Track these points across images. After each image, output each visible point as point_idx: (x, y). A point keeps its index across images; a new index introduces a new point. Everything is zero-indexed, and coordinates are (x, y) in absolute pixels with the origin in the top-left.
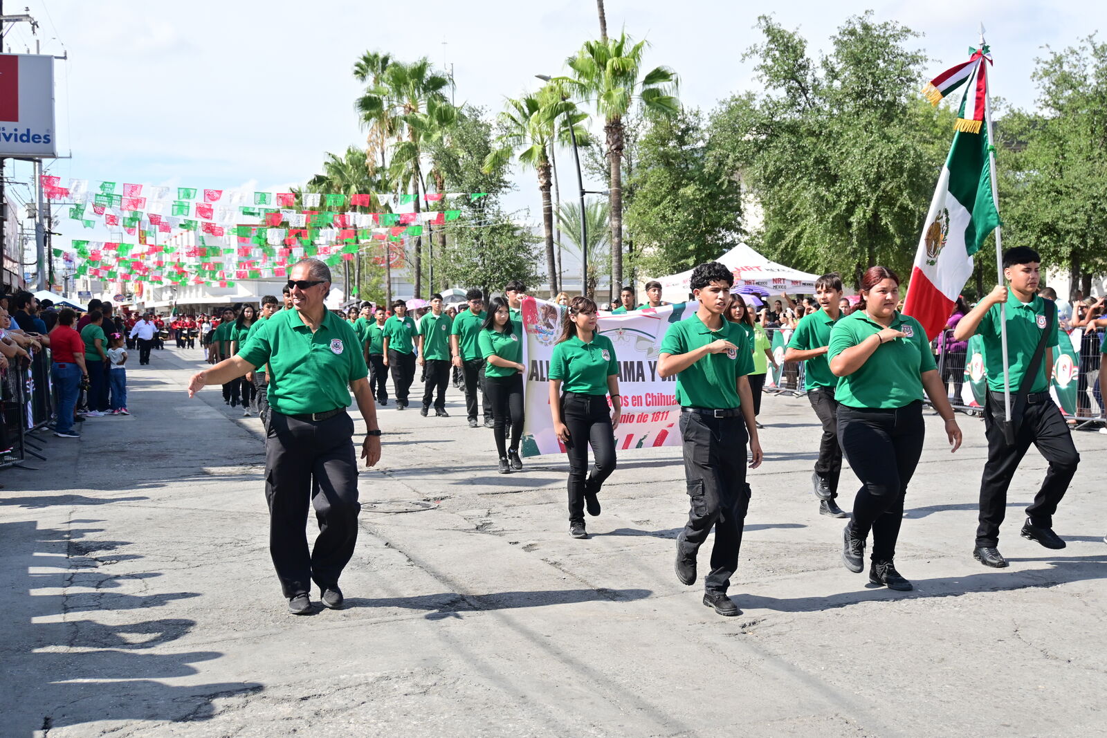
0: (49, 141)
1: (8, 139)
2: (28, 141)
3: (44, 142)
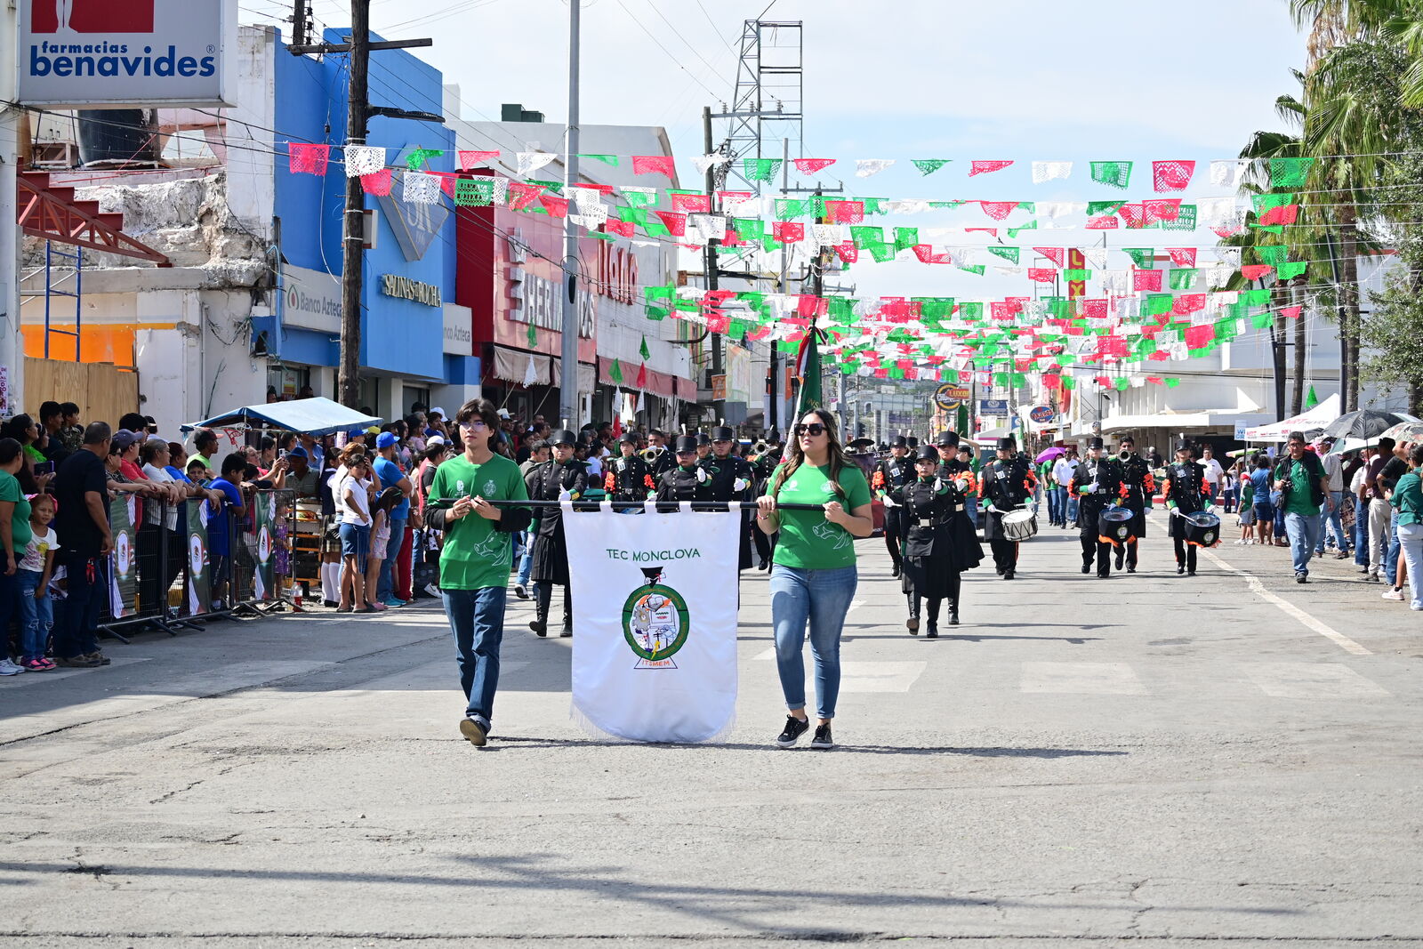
0: (211, 70)
1: (131, 70)
2: (171, 72)
3: (202, 73)
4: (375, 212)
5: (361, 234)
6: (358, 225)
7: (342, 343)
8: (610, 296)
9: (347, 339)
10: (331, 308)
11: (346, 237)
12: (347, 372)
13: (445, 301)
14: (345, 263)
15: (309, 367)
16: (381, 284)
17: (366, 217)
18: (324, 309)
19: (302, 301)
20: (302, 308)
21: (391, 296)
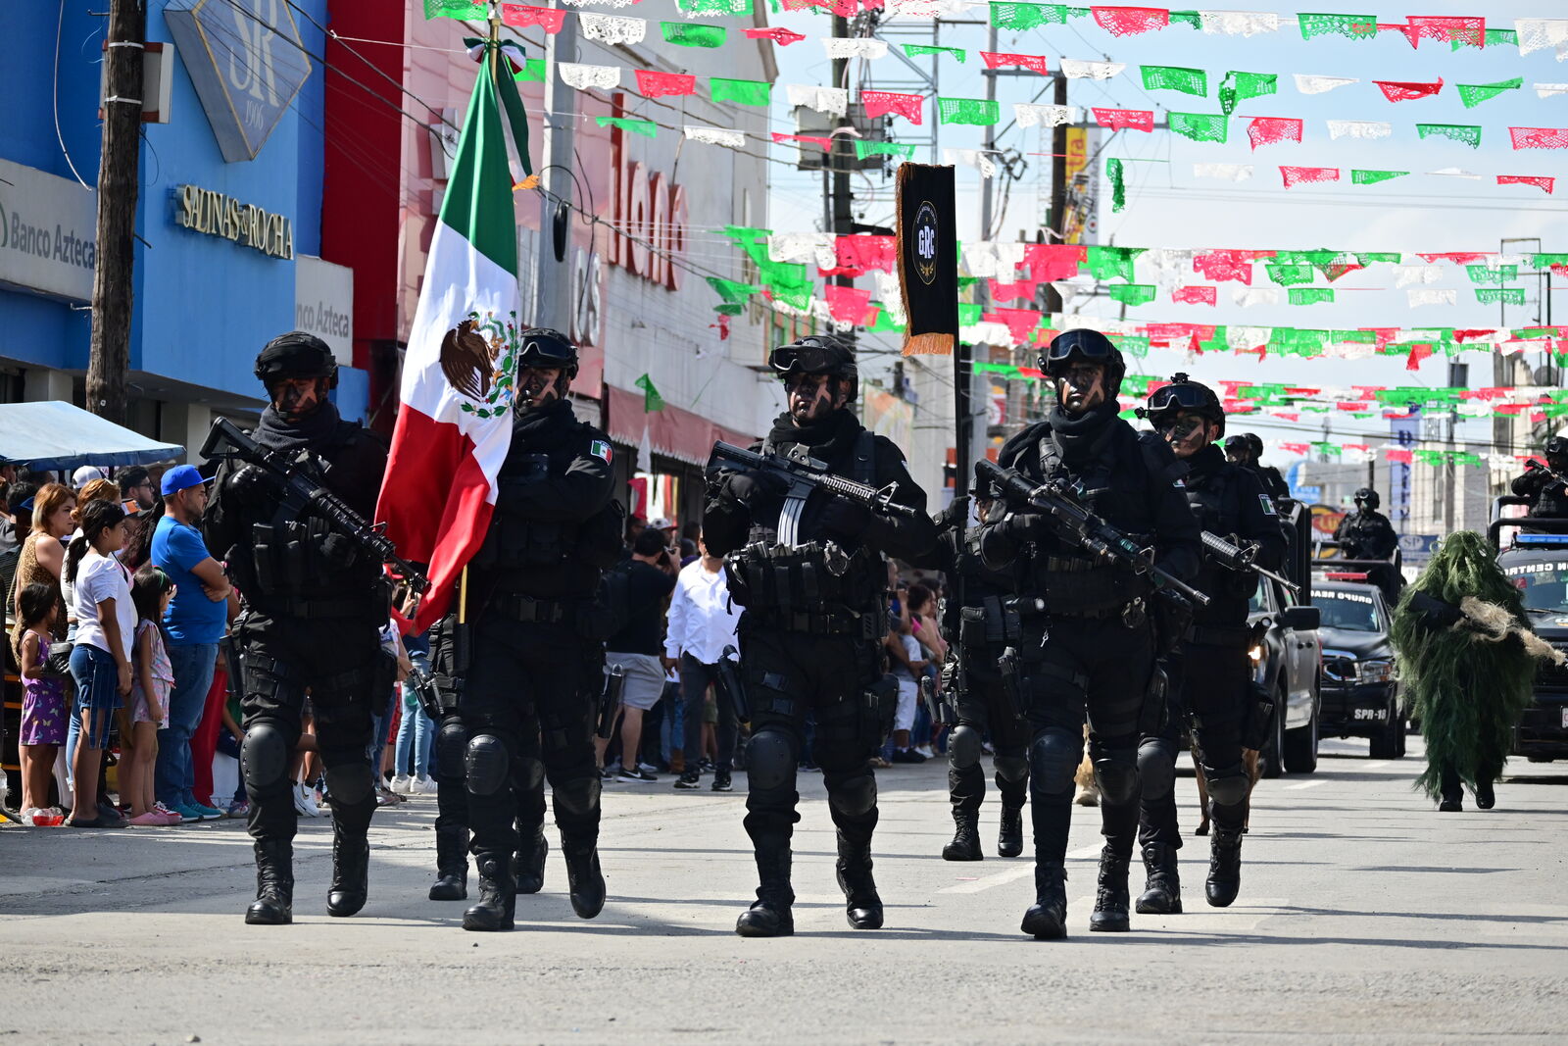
4: (168, 49)
5: (139, 93)
6: (133, 73)
7: (95, 313)
8: (631, 267)
9: (103, 303)
10: (73, 249)
11: (108, 98)
12: (103, 372)
13: (303, 249)
14: (104, 149)
15: (23, 371)
16: (174, 203)
17: (149, 57)
18: (58, 249)
19: (15, 230)
20: (14, 246)
21: (193, 231)
